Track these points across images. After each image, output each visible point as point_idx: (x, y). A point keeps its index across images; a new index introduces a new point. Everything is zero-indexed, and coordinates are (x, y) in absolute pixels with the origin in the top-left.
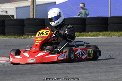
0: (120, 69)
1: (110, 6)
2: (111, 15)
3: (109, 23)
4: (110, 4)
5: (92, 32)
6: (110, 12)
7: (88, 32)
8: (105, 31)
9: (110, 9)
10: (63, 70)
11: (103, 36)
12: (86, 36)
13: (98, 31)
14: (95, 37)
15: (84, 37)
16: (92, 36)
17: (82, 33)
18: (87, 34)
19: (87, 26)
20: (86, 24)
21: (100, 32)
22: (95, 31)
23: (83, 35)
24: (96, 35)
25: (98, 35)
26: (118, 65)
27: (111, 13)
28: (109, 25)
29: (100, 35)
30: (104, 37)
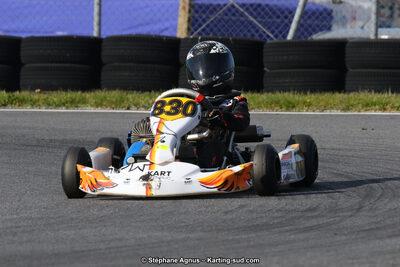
3: (104, 60)
6: (96, 18)
11: (97, 105)
12: (34, 103)
14: (67, 108)
15: (28, 109)
16: (58, 106)
19: (23, 69)
20: (22, 60)
23: (22, 102)
24: (73, 103)
25: (79, 102)
27: (100, 24)
28: (104, 68)
29: (84, 102)
30: (99, 110)
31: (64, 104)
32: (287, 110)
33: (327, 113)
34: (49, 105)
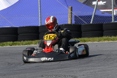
0: (60, 72)
1: (40, 16)
2: (41, 24)
3: (40, 32)
4: (40, 13)
5: (24, 40)
6: (40, 21)
7: (20, 41)
8: (37, 39)
9: (40, 18)
10: (6, 76)
11: (35, 44)
12: (19, 44)
13: (30, 40)
15: (17, 46)
16: (25, 45)
17: (15, 42)
18: (19, 42)
20: (18, 33)
21: (32, 41)
22: (27, 40)
23: (16, 44)
24: (29, 44)
26: (57, 70)
27: (41, 23)
28: (40, 34)
29: (32, 43)
31: (26, 44)
32: (84, 42)
33: (94, 42)
34: (23, 45)
